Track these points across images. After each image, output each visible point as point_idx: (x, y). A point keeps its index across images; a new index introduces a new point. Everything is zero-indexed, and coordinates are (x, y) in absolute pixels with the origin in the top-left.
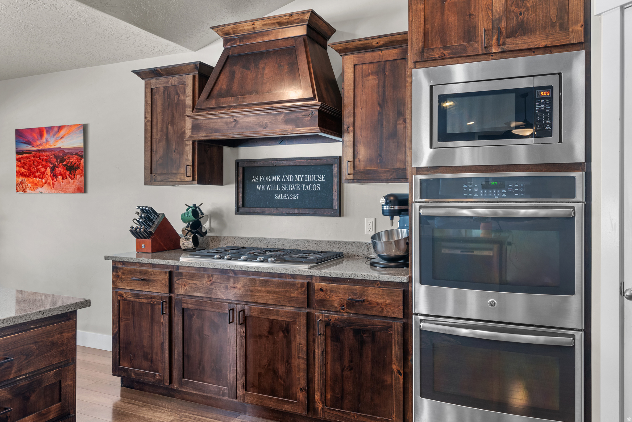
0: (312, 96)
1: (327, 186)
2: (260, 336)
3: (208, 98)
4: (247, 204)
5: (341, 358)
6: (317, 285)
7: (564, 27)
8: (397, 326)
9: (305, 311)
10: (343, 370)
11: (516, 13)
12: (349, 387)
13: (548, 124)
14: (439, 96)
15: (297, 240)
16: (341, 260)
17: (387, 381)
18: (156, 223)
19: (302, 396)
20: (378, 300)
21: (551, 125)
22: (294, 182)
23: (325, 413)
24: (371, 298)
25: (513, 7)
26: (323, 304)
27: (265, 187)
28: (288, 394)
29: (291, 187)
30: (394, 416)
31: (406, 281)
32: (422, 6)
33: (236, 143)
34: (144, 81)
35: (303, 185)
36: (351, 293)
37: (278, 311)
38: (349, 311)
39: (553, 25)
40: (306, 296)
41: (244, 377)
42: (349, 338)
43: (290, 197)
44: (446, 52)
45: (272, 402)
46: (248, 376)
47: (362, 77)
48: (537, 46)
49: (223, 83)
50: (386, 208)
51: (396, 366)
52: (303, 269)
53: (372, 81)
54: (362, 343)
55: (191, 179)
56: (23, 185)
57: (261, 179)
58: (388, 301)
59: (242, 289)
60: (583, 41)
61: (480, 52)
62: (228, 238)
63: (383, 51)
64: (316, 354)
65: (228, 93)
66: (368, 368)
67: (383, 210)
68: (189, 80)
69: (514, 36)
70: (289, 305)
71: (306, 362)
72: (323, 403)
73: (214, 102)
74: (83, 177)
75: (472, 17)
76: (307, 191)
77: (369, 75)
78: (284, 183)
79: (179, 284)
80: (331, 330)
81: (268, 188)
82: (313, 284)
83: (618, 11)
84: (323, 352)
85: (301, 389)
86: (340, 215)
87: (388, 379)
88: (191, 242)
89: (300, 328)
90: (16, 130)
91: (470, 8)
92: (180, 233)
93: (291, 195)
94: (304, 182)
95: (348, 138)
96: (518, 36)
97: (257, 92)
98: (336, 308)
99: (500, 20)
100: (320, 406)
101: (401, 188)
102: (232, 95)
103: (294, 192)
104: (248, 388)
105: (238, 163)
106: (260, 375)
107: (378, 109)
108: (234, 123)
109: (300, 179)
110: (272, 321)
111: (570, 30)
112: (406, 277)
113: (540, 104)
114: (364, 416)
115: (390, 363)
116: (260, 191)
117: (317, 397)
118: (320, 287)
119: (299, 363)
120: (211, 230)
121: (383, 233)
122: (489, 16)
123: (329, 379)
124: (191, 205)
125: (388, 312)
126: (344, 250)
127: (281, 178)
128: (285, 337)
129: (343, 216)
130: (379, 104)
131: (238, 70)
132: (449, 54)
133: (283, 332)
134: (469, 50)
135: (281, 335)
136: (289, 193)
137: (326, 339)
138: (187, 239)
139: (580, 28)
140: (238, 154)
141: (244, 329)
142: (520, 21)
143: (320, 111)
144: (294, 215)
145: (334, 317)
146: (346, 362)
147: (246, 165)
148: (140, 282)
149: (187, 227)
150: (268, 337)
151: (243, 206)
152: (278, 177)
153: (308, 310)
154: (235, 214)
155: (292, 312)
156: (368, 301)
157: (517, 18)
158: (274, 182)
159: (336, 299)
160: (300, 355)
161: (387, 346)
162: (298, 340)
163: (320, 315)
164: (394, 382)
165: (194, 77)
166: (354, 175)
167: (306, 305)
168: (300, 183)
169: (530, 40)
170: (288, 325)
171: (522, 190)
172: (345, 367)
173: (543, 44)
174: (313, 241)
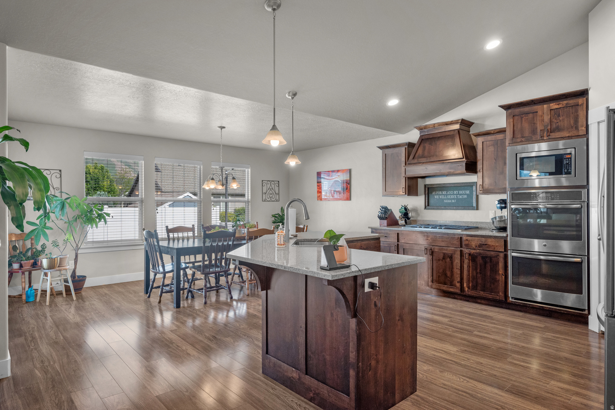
0: (462, 157)
1: (470, 196)
2: (439, 260)
3: (413, 158)
4: (430, 204)
5: (476, 269)
6: (464, 238)
7: (577, 128)
8: (502, 255)
9: (459, 249)
10: (477, 274)
11: (555, 122)
12: (480, 281)
13: (570, 169)
14: (520, 158)
15: (455, 221)
16: (478, 230)
17: (497, 278)
18: (388, 213)
19: (458, 285)
20: (493, 244)
21: (571, 170)
22: (454, 194)
23: (469, 292)
24: (489, 243)
25: (554, 120)
26: (467, 246)
27: (439, 197)
28: (452, 284)
29: (452, 197)
30: (500, 293)
31: (505, 236)
32: (512, 120)
33: (423, 177)
34: (382, 151)
35: (458, 196)
36: (480, 241)
37: (447, 249)
38: (479, 249)
39: (572, 127)
40: (460, 243)
41: (432, 277)
42: (480, 260)
43: (451, 201)
44: (523, 139)
45: (445, 288)
46: (433, 277)
47: (487, 147)
48: (565, 136)
49: (420, 151)
50: (498, 205)
51: (501, 271)
52: (459, 231)
53: (492, 149)
54: (485, 263)
55: (404, 193)
56: (321, 197)
57: (437, 193)
58: (497, 245)
59: (431, 240)
60: (586, 134)
61: (538, 139)
62: (420, 220)
63: (497, 136)
64: (465, 267)
65: (423, 156)
66: (488, 273)
67: (497, 206)
68: (403, 149)
69: (554, 132)
70: (452, 246)
71: (460, 271)
72: (468, 288)
73: (416, 160)
74: (349, 193)
75: (535, 124)
76: (460, 198)
77: (490, 146)
78: (449, 195)
79: (402, 238)
80: (472, 257)
81: (441, 197)
82: (463, 238)
83: (597, 124)
84: (468, 266)
85: (458, 282)
86: (477, 209)
87: (498, 277)
88: (404, 222)
89: (457, 257)
90: (317, 172)
91: (534, 120)
92: (398, 218)
93: (452, 200)
94: (458, 194)
95: (480, 174)
96: (556, 132)
97: (437, 156)
98: (474, 247)
99: (547, 126)
100: (466, 289)
101: (504, 197)
102: (425, 157)
103: (454, 199)
104: (434, 282)
105: (425, 186)
106: (439, 276)
107: (495, 161)
108: (425, 169)
109: (457, 193)
110: (444, 254)
111: (580, 129)
112: (505, 234)
113: (566, 161)
114: (487, 293)
115: (498, 271)
116: (437, 199)
117: (465, 285)
118: (466, 239)
119: (457, 271)
120: (412, 217)
121: (497, 217)
122: (542, 124)
123: (470, 277)
124: (404, 206)
125: (497, 249)
126: (479, 226)
127: (447, 193)
128: (451, 260)
129: (479, 210)
130: (495, 159)
131: (427, 145)
132: (524, 140)
133: (449, 258)
134: (533, 138)
135: (448, 259)
136: (451, 199)
137: (469, 261)
138: (402, 220)
139: (584, 129)
140: (425, 182)
141: (432, 257)
142: (557, 126)
143: (466, 164)
144: (454, 209)
145: (473, 251)
146: (478, 271)
147: (429, 186)
148: (384, 238)
149: (402, 215)
150: (442, 260)
151: (428, 206)
152: (445, 192)
153: (461, 249)
154: (424, 209)
155: (454, 250)
156: (488, 244)
157: (556, 124)
158: (443, 194)
159: (473, 244)
160: (457, 268)
161: (497, 263)
162: (456, 261)
163: (466, 251)
164: (500, 279)
165: (406, 148)
166: (483, 191)
167: (460, 247)
168: (457, 195)
169: (562, 134)
170: (452, 255)
171: (558, 197)
172: (478, 272)
173: (567, 135)
174: (463, 222)
